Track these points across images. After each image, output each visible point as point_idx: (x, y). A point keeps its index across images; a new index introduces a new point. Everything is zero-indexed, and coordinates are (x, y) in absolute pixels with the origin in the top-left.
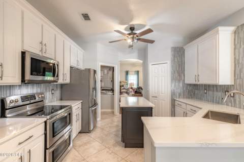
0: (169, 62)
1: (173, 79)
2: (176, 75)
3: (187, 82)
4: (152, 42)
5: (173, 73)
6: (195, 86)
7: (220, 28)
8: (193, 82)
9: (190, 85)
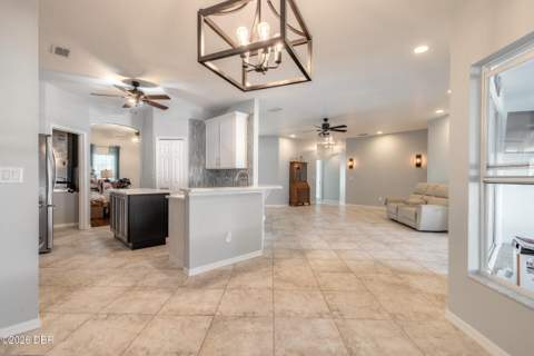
0: (187, 139)
1: (191, 163)
2: (195, 156)
3: (208, 166)
4: (164, 108)
5: (191, 155)
6: (217, 172)
7: (238, 113)
8: (214, 167)
9: (211, 171)
